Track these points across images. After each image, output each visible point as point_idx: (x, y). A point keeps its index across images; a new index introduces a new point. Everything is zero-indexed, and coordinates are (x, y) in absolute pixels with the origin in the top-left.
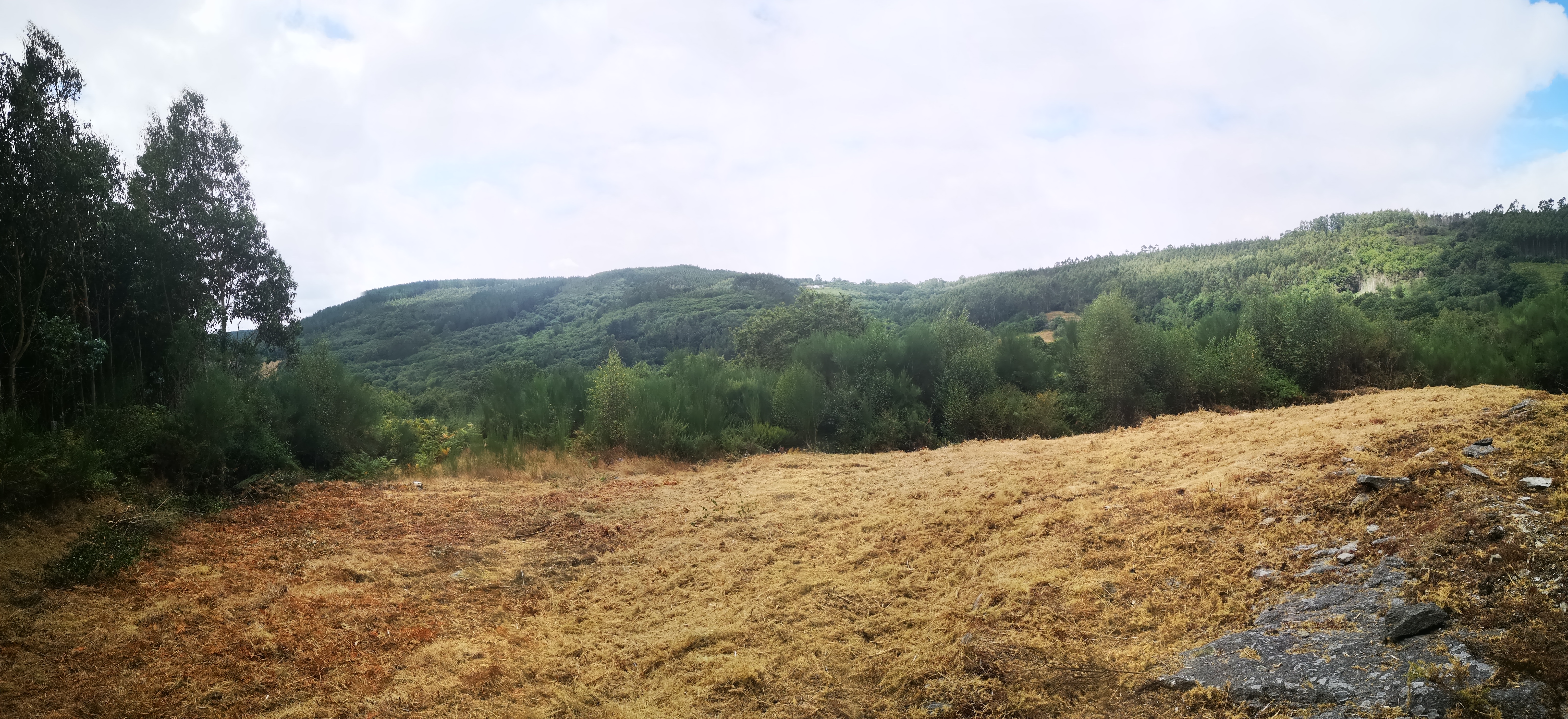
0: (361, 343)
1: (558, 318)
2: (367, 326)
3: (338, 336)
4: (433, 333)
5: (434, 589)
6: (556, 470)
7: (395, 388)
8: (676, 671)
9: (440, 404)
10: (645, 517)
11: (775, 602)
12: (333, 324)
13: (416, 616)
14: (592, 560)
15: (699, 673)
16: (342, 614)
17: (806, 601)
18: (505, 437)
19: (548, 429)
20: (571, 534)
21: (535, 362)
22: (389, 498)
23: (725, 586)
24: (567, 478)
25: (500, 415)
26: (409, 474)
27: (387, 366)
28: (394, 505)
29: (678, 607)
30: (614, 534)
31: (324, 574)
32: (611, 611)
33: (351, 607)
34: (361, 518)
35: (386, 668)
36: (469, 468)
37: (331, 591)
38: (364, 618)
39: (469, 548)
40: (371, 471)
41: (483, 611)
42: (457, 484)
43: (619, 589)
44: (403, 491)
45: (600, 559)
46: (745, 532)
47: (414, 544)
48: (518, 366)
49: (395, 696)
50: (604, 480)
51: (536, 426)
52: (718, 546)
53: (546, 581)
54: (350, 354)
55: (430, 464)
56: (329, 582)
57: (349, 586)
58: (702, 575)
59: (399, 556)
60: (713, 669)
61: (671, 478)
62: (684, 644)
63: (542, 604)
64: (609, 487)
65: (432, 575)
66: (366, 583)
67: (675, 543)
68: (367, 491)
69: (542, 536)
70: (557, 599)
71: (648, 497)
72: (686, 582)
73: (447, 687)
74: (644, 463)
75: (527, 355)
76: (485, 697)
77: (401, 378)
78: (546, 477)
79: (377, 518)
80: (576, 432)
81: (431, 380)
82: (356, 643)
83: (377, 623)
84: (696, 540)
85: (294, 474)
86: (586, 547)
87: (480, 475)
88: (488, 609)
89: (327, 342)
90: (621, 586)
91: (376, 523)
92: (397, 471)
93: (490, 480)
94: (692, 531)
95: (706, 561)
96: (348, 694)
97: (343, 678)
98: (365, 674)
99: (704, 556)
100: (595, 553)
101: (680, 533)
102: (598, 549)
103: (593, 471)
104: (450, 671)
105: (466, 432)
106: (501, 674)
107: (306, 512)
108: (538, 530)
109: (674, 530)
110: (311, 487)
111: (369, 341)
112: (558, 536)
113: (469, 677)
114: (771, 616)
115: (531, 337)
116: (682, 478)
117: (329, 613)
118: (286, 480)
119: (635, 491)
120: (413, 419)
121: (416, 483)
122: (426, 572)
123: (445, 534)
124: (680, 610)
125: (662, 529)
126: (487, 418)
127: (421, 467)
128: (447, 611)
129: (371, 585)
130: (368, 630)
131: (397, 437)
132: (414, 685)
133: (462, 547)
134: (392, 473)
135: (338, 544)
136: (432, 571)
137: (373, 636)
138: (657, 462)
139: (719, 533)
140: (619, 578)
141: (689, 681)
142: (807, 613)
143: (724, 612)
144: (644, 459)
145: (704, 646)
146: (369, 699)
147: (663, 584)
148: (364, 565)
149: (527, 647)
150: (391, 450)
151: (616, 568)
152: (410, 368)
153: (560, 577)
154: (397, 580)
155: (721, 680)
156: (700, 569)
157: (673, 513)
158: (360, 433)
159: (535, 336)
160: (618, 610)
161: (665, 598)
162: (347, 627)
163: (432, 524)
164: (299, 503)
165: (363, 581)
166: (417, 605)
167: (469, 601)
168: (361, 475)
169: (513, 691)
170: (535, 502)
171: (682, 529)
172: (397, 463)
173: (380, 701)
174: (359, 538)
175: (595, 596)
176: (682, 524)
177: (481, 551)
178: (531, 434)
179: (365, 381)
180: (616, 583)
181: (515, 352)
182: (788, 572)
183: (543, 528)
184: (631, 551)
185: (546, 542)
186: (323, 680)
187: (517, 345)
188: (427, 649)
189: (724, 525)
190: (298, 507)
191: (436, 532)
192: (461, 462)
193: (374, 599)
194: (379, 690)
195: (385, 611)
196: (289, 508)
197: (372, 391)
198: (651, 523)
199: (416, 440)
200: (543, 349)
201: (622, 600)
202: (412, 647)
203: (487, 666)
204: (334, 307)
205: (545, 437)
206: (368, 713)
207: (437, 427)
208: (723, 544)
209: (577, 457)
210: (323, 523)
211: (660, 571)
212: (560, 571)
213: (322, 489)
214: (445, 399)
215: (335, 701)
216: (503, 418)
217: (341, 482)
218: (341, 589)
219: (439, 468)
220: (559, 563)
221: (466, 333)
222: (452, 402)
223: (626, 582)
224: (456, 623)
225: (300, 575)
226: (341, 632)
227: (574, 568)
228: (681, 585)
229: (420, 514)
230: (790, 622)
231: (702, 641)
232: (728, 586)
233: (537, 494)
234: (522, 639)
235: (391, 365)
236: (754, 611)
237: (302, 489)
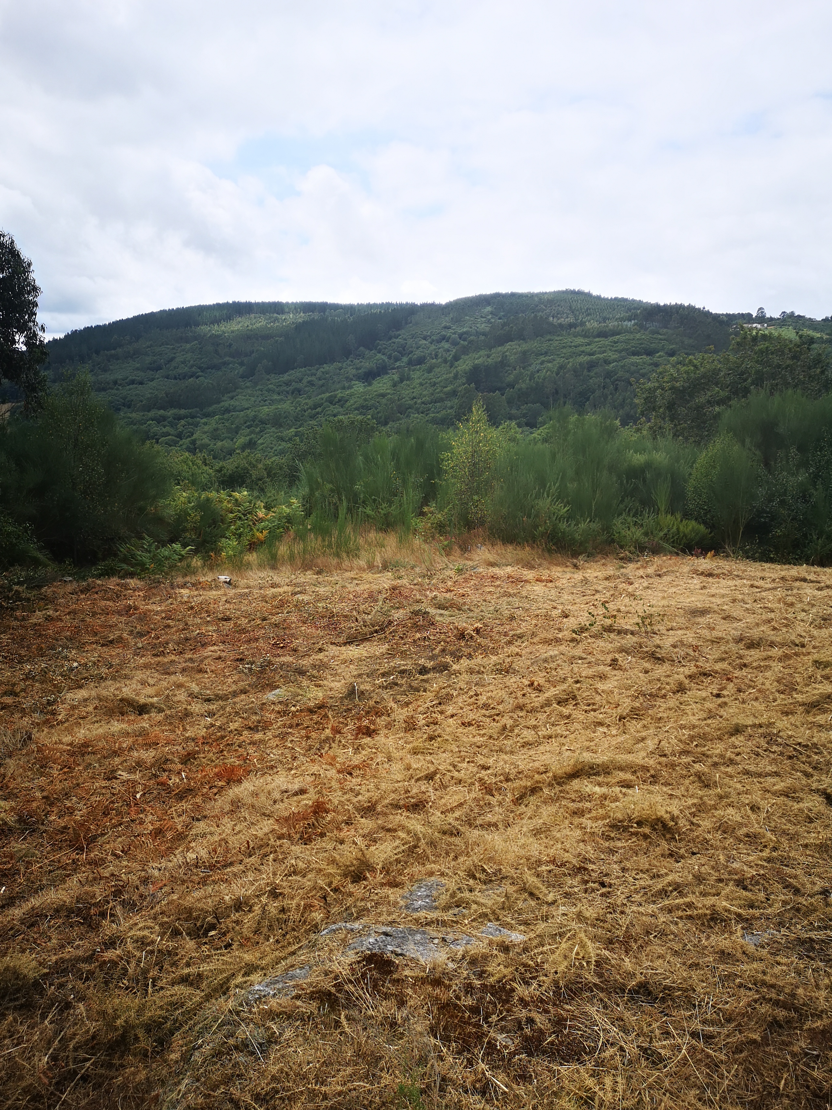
0: (141, 383)
1: (405, 359)
2: (148, 359)
3: (105, 370)
4: (242, 377)
5: (245, 715)
6: (399, 557)
7: (193, 449)
8: (558, 799)
9: (254, 474)
10: (512, 618)
11: (692, 738)
12: (97, 353)
13: (222, 751)
14: (444, 668)
15: (588, 805)
16: (117, 760)
17: (737, 743)
18: (336, 516)
19: (390, 503)
20: (418, 635)
21: (373, 418)
22: (185, 599)
23: (619, 710)
24: (412, 568)
25: (329, 486)
26: (212, 566)
27: (179, 418)
28: (192, 608)
29: (558, 728)
30: (472, 637)
31: (91, 709)
32: (471, 728)
33: (130, 749)
34: (146, 628)
35: (179, 823)
36: (292, 557)
37: (101, 731)
38: (149, 761)
39: (291, 659)
40: (160, 563)
41: (308, 738)
42: (277, 579)
43: (480, 703)
44: (204, 589)
45: (455, 667)
46: (645, 649)
47: (220, 658)
48: (353, 423)
49: (191, 856)
50: (460, 571)
51: (374, 500)
52: (609, 661)
53: (386, 694)
54: (124, 398)
55: (241, 552)
56: (98, 718)
57: (128, 721)
58: (588, 693)
59: (199, 676)
60: (607, 803)
61: (545, 574)
62: (569, 770)
63: (381, 721)
64: (466, 580)
65: (243, 696)
66: (153, 715)
67: (551, 653)
68: (154, 591)
69: (380, 639)
70: (401, 714)
71: (515, 595)
72: (567, 700)
73: (260, 834)
74: (510, 551)
75: (363, 409)
76: (306, 840)
77: (201, 436)
78: (385, 567)
79: (168, 626)
80: (426, 509)
81: (241, 440)
82: (138, 796)
83: (170, 766)
84: (578, 652)
85: (41, 572)
86: (436, 651)
87: (306, 567)
88: (313, 735)
89: (90, 378)
90: (483, 699)
91: (166, 634)
92: (196, 562)
93: (319, 573)
94: (573, 640)
95: (593, 677)
96: (125, 863)
97: (118, 845)
98: (150, 834)
99: (590, 672)
100: (448, 659)
101: (558, 641)
102: (452, 654)
103: (445, 559)
104: (264, 814)
105: (288, 510)
106: (327, 811)
107: (60, 624)
108: (376, 631)
109: (550, 636)
110: (69, 588)
111: (152, 380)
112: (402, 638)
113: (287, 819)
114: (685, 752)
115: (370, 384)
116: (559, 575)
117: (99, 761)
118: (28, 580)
119: (498, 586)
120: (218, 491)
121: (222, 578)
122: (235, 694)
123: (261, 644)
124: (559, 731)
125: (533, 635)
126: (311, 490)
127: (229, 557)
128: (261, 741)
129: (160, 717)
130: (155, 776)
131: (196, 516)
132: (216, 838)
133: (282, 659)
134: (189, 566)
135: (111, 666)
136: (244, 692)
137: (163, 784)
138: (526, 552)
139: (610, 646)
140: (480, 690)
141: (575, 813)
142: (738, 758)
143: (620, 739)
144: (510, 548)
145: (595, 775)
146: (155, 865)
147: (536, 700)
148: (150, 691)
149: (363, 776)
150: (188, 535)
151: (475, 678)
152: (213, 422)
153: (404, 688)
154: (196, 707)
155: (619, 816)
156: (584, 686)
157: (547, 617)
158: (142, 510)
159: (375, 382)
160: (479, 726)
161: (539, 715)
162: (125, 775)
163: (244, 631)
164: (51, 613)
165: (148, 712)
166: (223, 737)
167: (291, 727)
168: (144, 569)
169: (341, 830)
170: (372, 597)
171: (560, 636)
172: (196, 552)
173: (170, 865)
174: (143, 656)
175: (450, 710)
176: (560, 630)
177: (306, 662)
178: (368, 511)
179: (148, 438)
180: (477, 695)
181: (348, 404)
182: (708, 705)
183: (382, 629)
184: (494, 658)
185: (387, 646)
186: (90, 851)
187: (351, 395)
188: (236, 791)
189: (616, 638)
190: (49, 619)
191: (249, 641)
192: (283, 550)
193: (162, 734)
194: (171, 850)
195: (180, 748)
196: (34, 620)
197: (158, 452)
198: (519, 626)
199: (223, 521)
200: (384, 401)
201: (484, 716)
202: (215, 790)
203: (310, 803)
204: (98, 327)
205: (387, 515)
206: (153, 883)
207: (250, 502)
208: (615, 660)
209: (425, 541)
210: (88, 638)
211: (532, 684)
212: (403, 681)
213: (85, 591)
214: (260, 466)
215: (108, 875)
216: (332, 490)
217: (115, 580)
218: (117, 726)
219: (252, 557)
220: (403, 672)
221: (286, 377)
222: (269, 471)
223: (490, 694)
224: (274, 755)
225: (54, 713)
226: (115, 783)
227: (422, 677)
228: (559, 703)
229: (228, 619)
230: (715, 765)
231: (592, 768)
232: (625, 709)
233: (374, 587)
234: (356, 767)
235: (185, 417)
236: (663, 743)
237: (54, 592)
